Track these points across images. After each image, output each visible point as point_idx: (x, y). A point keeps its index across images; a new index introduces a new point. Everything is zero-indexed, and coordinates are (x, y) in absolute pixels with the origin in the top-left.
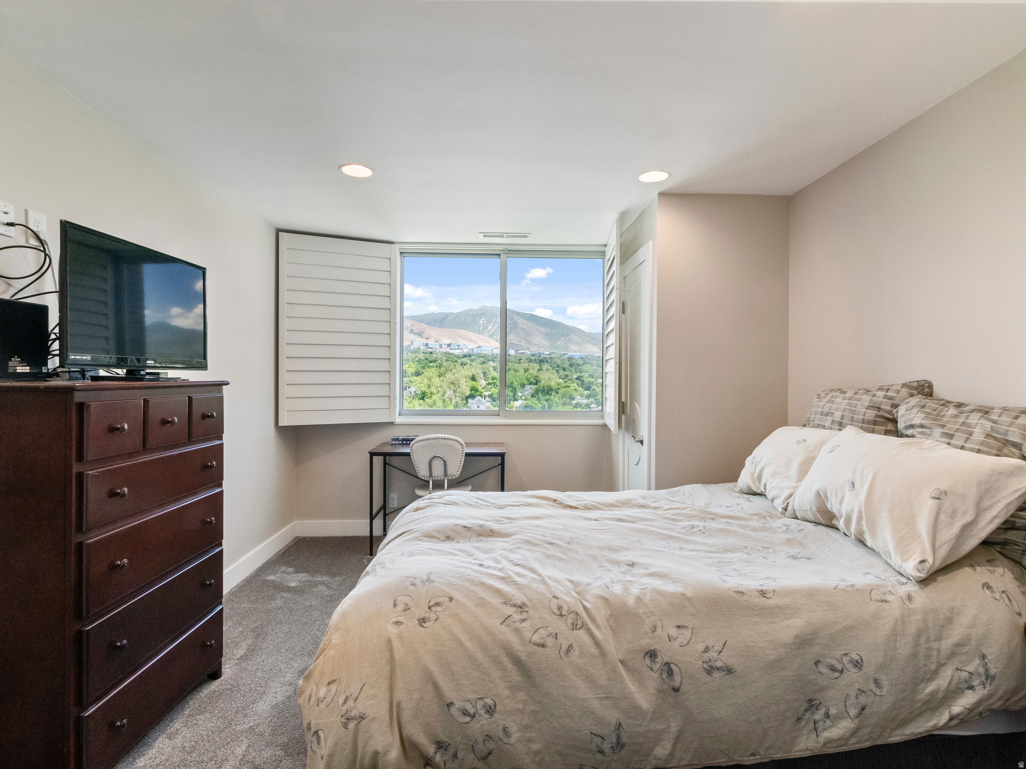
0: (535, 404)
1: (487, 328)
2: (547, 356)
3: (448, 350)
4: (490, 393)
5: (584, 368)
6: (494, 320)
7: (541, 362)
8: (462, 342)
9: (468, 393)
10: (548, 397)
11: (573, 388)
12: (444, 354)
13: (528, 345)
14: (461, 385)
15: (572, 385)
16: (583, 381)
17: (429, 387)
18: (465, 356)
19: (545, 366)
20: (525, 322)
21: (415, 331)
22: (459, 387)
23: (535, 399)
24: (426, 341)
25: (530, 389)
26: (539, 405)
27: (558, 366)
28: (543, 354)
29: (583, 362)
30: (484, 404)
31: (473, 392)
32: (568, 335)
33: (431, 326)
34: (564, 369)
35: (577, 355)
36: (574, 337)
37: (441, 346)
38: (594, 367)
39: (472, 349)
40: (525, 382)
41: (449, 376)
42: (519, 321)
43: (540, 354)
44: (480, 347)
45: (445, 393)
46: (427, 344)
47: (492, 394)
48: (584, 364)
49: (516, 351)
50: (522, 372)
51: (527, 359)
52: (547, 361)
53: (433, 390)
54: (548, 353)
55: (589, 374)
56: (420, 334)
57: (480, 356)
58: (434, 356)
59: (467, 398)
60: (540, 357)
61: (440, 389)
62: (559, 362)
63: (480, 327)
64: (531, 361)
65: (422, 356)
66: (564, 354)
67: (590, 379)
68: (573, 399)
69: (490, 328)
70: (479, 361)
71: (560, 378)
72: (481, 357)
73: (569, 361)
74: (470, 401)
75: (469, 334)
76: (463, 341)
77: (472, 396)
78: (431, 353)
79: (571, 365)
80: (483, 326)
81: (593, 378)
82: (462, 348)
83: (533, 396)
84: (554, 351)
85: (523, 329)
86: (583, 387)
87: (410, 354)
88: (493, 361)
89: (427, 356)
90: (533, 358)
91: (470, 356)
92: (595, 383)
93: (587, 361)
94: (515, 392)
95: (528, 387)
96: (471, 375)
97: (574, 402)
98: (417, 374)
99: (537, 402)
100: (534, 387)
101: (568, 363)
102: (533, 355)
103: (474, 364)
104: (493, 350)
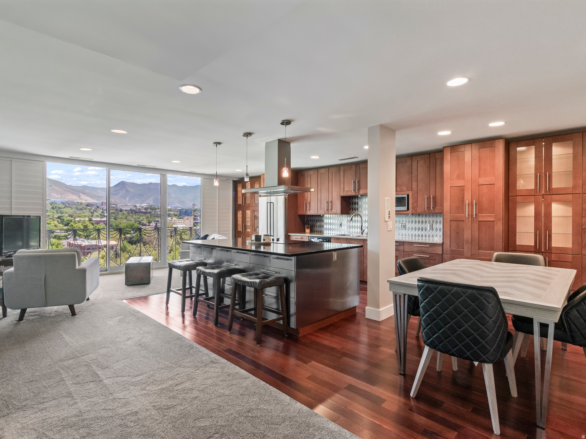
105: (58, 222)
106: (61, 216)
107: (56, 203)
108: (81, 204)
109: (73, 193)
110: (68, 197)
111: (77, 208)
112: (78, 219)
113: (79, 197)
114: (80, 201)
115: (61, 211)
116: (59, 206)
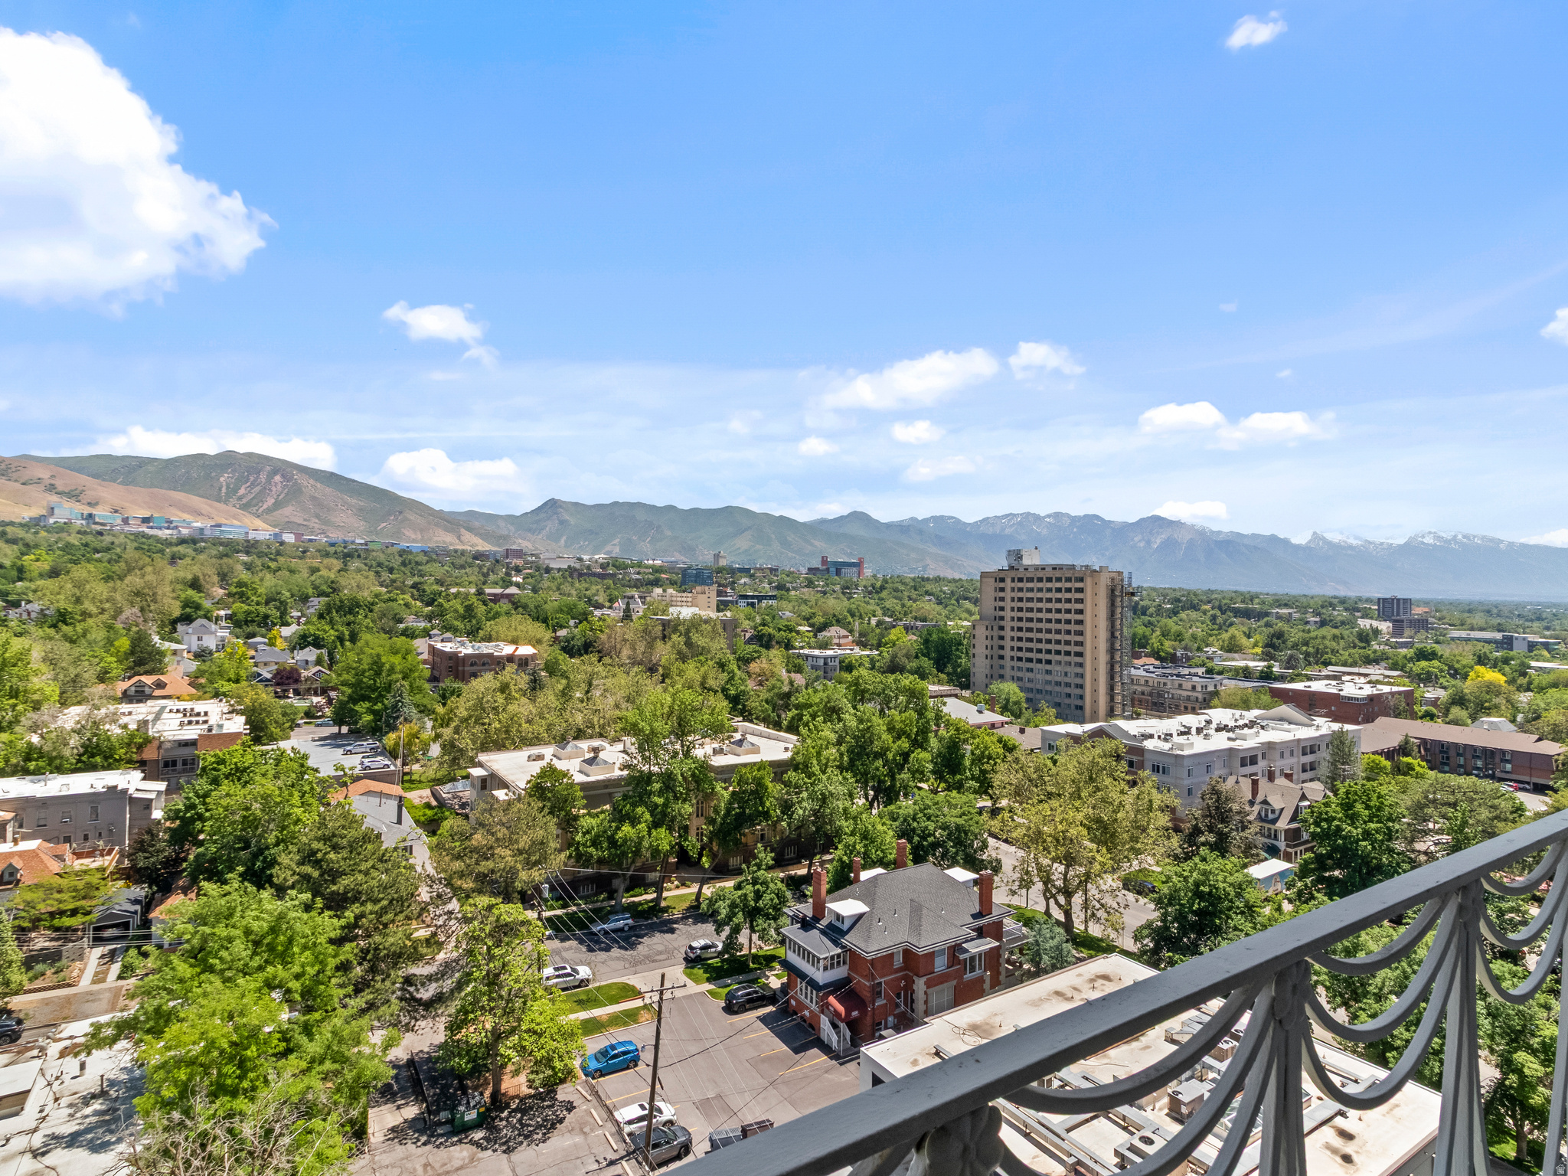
0: (324, 630)
1: (235, 491)
2: (360, 547)
3: (144, 529)
4: (229, 612)
5: (427, 568)
6: (252, 479)
7: (347, 556)
8: (177, 516)
9: (177, 613)
10: (351, 618)
11: (402, 602)
12: (132, 537)
13: (323, 527)
14: (159, 598)
15: (401, 597)
16: (424, 591)
17: (78, 601)
18: (182, 541)
19: (355, 564)
20: (319, 485)
21: (60, 489)
22: (155, 601)
23: (323, 622)
24: (87, 510)
25: (317, 603)
26: (332, 632)
27: (380, 565)
28: (353, 542)
29: (426, 558)
30: (214, 633)
31: (188, 610)
32: (401, 513)
33: (104, 480)
34: (391, 570)
35: (415, 546)
36: (412, 516)
37: (126, 521)
38: (446, 568)
39: (202, 530)
40: (310, 591)
41: (134, 580)
42: (305, 483)
43: (345, 542)
44: (219, 526)
45: (118, 612)
46: (90, 516)
47: (234, 614)
48: (427, 562)
49: (298, 536)
50: (305, 574)
51: (319, 551)
52: (359, 556)
53: (88, 606)
54: (363, 541)
55: (436, 579)
56: (74, 495)
57: (217, 542)
58: (108, 539)
59: (174, 623)
60: (345, 547)
61: (107, 606)
62: (382, 557)
63: (220, 489)
64: (327, 555)
65: (74, 540)
66: (393, 545)
67: (436, 587)
68: (400, 621)
69: (242, 491)
70: (215, 552)
71: (382, 586)
72: (221, 544)
73: (401, 556)
74: (180, 627)
75: (196, 501)
76: (180, 513)
77: (187, 619)
78: (100, 533)
79: (404, 564)
80: (228, 487)
81: (442, 585)
82: (176, 527)
83: (321, 616)
84: (374, 538)
85: (313, 498)
86: (422, 601)
87: (43, 534)
88: (248, 553)
89: (89, 538)
90: (332, 550)
91: (194, 541)
92: (443, 594)
93: (434, 557)
94: (286, 609)
95: (315, 601)
96: (190, 577)
97: (402, 626)
98: (54, 573)
99: (327, 628)
100: (324, 600)
101: (400, 560)
102: (333, 545)
103: (202, 557)
104: (247, 533)
105: (412, 596)
106: (421, 583)
107: (411, 553)
108: (463, 553)
109: (447, 530)
110: (435, 539)
111: (452, 563)
112: (453, 590)
113: (459, 538)
114: (460, 547)
115: (420, 571)
116: (417, 559)
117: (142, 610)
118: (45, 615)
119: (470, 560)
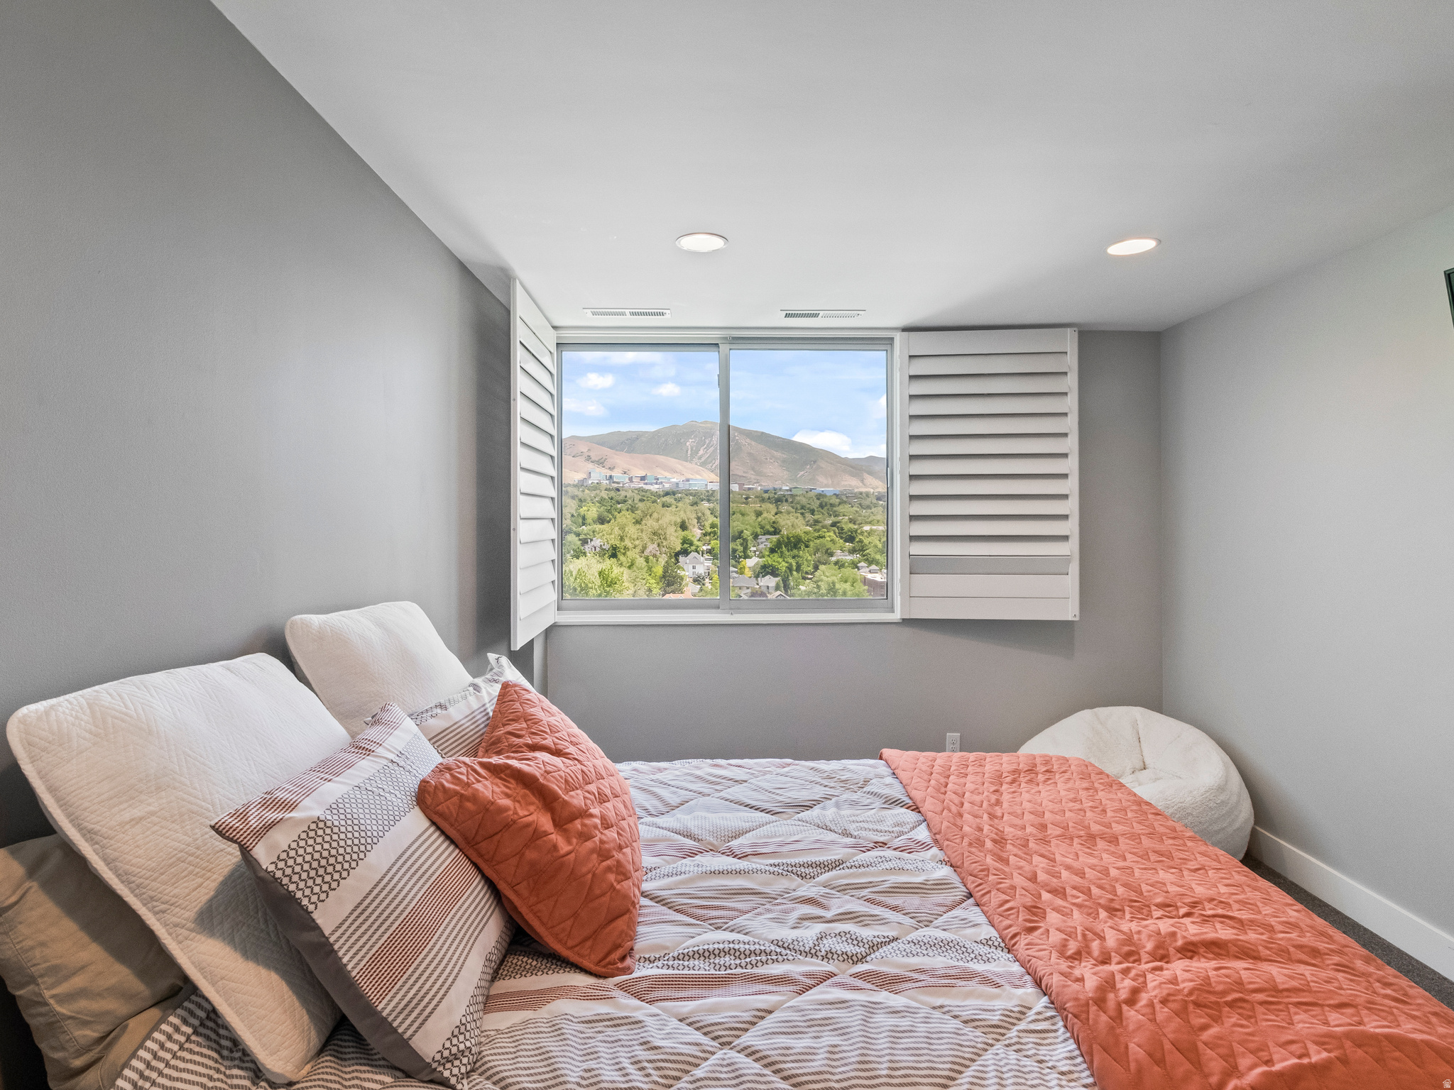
0: (778, 562)
1: (697, 452)
2: (786, 493)
3: (641, 485)
4: (709, 547)
5: (841, 509)
6: (707, 442)
7: (778, 501)
8: (662, 474)
9: (678, 548)
10: (795, 552)
11: (828, 539)
12: (636, 492)
13: (758, 478)
14: (668, 536)
15: (828, 534)
16: (842, 529)
17: (622, 539)
18: (667, 494)
19: (785, 507)
20: (753, 443)
21: (593, 458)
22: (665, 539)
23: (776, 555)
24: (609, 473)
25: (766, 542)
26: (784, 563)
27: (803, 507)
28: (780, 489)
29: (838, 500)
30: (702, 563)
31: (686, 546)
32: (815, 462)
33: (617, 450)
34: (812, 512)
35: (829, 490)
36: (823, 464)
37: (631, 479)
38: (855, 508)
39: (677, 484)
40: (759, 530)
41: (650, 523)
42: (744, 443)
43: (775, 489)
44: (688, 480)
45: (644, 548)
46: (611, 477)
47: (713, 549)
48: (840, 504)
49: (741, 485)
50: (751, 518)
51: (756, 497)
52: (786, 501)
53: (627, 543)
54: (788, 488)
55: (850, 519)
56: (601, 463)
57: (688, 493)
58: (623, 493)
59: (677, 555)
60: (775, 494)
61: (637, 542)
62: (804, 501)
63: (687, 452)
64: (763, 500)
65: (604, 494)
66: (811, 490)
67: (851, 526)
68: (831, 555)
69: (701, 452)
70: (688, 501)
71: (807, 525)
72: (691, 494)
73: (818, 499)
74: (681, 558)
75: (672, 462)
76: (663, 472)
77: (685, 552)
78: (618, 490)
79: (821, 506)
80: (692, 450)
81: (854, 524)
82: (661, 483)
83: (772, 551)
84: (795, 485)
85: (750, 454)
86: (841, 538)
87: (587, 491)
88: (709, 501)
89: (612, 494)
90: (766, 496)
91: (674, 493)
92: (859, 531)
93: (845, 499)
94: (747, 545)
95: (762, 538)
96: (679, 520)
97: (834, 559)
98: (602, 520)
99: (780, 560)
100: (775, 538)
101: (818, 502)
102: (766, 492)
103: (680, 504)
104: (706, 485)
117: (659, 545)
118: (604, 550)
119: (875, 501)
